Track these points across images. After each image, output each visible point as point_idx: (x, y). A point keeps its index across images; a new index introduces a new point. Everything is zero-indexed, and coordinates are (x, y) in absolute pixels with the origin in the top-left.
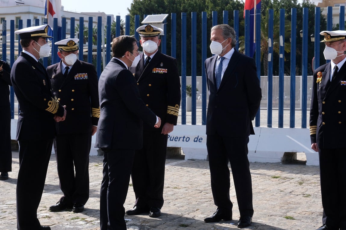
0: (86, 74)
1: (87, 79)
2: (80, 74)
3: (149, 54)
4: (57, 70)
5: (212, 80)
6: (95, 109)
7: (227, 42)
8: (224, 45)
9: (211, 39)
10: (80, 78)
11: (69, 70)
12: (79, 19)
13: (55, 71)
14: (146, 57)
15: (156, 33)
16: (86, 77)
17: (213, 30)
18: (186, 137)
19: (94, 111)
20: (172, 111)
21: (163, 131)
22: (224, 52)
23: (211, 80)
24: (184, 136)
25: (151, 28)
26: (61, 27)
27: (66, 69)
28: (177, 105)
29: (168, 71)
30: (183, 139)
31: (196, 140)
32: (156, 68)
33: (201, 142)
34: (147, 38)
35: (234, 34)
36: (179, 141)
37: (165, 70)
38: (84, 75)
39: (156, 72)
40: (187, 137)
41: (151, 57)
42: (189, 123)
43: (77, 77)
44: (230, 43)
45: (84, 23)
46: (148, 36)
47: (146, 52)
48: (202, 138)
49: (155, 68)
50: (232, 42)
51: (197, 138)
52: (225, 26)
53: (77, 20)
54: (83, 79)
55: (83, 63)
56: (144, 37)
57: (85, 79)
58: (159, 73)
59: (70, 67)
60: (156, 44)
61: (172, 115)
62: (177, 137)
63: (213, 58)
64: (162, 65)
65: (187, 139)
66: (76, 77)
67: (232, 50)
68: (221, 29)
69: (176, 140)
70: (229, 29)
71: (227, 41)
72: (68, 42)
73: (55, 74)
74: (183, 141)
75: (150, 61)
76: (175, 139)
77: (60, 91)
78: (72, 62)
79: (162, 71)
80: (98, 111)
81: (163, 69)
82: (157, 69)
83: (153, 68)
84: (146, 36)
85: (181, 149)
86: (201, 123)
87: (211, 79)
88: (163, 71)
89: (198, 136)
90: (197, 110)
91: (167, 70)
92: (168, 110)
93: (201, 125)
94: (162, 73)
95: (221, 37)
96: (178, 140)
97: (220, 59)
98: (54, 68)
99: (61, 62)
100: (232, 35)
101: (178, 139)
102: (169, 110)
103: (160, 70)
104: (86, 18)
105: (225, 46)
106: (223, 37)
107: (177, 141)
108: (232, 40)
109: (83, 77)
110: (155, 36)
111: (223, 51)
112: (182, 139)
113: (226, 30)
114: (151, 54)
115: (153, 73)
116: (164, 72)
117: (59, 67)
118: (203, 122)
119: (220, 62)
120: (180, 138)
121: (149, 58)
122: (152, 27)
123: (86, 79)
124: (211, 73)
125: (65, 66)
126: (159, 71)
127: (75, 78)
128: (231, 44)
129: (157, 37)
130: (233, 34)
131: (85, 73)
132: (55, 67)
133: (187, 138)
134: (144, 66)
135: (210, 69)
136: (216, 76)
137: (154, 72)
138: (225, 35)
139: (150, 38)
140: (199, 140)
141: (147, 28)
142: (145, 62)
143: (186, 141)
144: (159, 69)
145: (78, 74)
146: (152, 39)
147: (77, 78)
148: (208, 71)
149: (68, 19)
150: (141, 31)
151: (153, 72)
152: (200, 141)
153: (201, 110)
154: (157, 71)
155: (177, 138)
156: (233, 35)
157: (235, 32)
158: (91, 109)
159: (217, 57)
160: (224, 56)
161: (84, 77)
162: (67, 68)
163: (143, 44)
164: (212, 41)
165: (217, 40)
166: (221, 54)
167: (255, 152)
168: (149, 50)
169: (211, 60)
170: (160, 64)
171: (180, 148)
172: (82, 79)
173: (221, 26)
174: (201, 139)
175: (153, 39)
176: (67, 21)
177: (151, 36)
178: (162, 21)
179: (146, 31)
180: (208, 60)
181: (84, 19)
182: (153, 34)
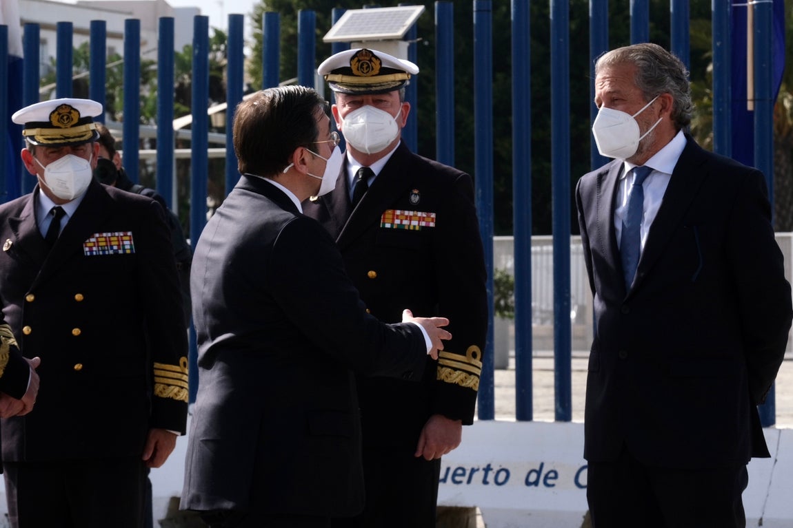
0: (129, 233)
1: (132, 254)
2: (104, 235)
3: (366, 159)
4: (19, 222)
5: (606, 253)
6: (163, 366)
7: (656, 111)
8: (643, 123)
9: (596, 97)
10: (104, 251)
11: (64, 222)
12: (87, 26)
13: (15, 225)
14: (355, 168)
15: (390, 77)
16: (127, 244)
17: (602, 66)
18: (496, 468)
19: (163, 373)
20: (455, 369)
21: (424, 448)
22: (645, 148)
23: (602, 254)
24: (489, 466)
25: (374, 59)
26: (20, 60)
27: (52, 217)
28: (474, 348)
29: (437, 221)
30: (486, 476)
31: (533, 477)
32: (395, 208)
33: (553, 485)
34: (358, 99)
35: (682, 80)
36: (469, 481)
37: (428, 217)
38: (120, 240)
39: (392, 224)
40: (498, 468)
41: (376, 168)
42: (505, 413)
43: (95, 244)
44: (667, 115)
45: (110, 42)
46: (362, 89)
47: (355, 152)
48: (556, 473)
49: (390, 212)
50: (676, 109)
51: (539, 473)
52: (645, 51)
53: (81, 32)
54: (116, 253)
55: (119, 195)
56: (347, 95)
57: (125, 254)
58: (406, 228)
59: (69, 209)
60: (393, 121)
61: (456, 385)
62: (463, 469)
63: (607, 172)
64: (415, 199)
65: (502, 476)
66: (91, 248)
67: (679, 141)
68: (633, 62)
69: (458, 479)
70: (660, 61)
71: (658, 107)
72: (53, 112)
73: (14, 237)
74: (485, 482)
75: (370, 183)
76: (455, 474)
77: (30, 298)
78: (68, 185)
79: (415, 220)
80: (179, 375)
81: (419, 214)
82: (398, 212)
83: (383, 212)
84: (357, 89)
85: (475, 515)
86: (553, 415)
87: (602, 251)
88: (420, 219)
89: (542, 465)
90: (536, 363)
91: (433, 215)
92: (439, 368)
93: (552, 420)
94: (417, 228)
95: (633, 93)
96: (465, 479)
97: (635, 175)
98: (12, 216)
99: (38, 191)
100: (672, 83)
101: (463, 475)
102: (443, 366)
103: (410, 218)
104: (116, 25)
105: (649, 125)
106: (638, 92)
107: (460, 482)
108: (676, 102)
109: (115, 248)
110: (387, 91)
111: (641, 145)
112: (479, 476)
113: (650, 66)
114: (375, 157)
115: (384, 228)
116: (423, 224)
117: (28, 210)
118: (560, 410)
119: (635, 185)
120: (473, 471)
121: (366, 172)
122: (377, 58)
123: (128, 252)
124: (600, 228)
125: (48, 205)
126: (406, 222)
127: (87, 249)
128: (671, 117)
129: (396, 93)
130: (678, 78)
131: (125, 230)
132: (15, 212)
133: (498, 472)
134: (350, 205)
135: (599, 213)
136: (619, 236)
137: (388, 226)
138: (649, 83)
139: (370, 98)
140: (546, 477)
141: (359, 61)
142: (353, 189)
143: (497, 483)
144: (406, 213)
145: (97, 235)
146: (377, 103)
147: (94, 249)
148: (589, 222)
149: (48, 27)
150: (335, 72)
151: (384, 224)
152: (550, 482)
153: (551, 364)
154: (397, 222)
155: (460, 472)
156: (677, 83)
157: (685, 71)
158: (152, 369)
159: (623, 166)
160: (649, 164)
161: (119, 245)
162: (58, 213)
163: (344, 122)
164: (600, 106)
165: (616, 102)
166: (633, 156)
167: (760, 524)
168: (366, 144)
169: (601, 178)
170: (409, 194)
171: (474, 509)
172: (111, 252)
173: (631, 51)
174: (552, 475)
175: (381, 101)
176: (43, 34)
177: (374, 89)
178: (400, 32)
179: (355, 71)
180: (588, 179)
181: (110, 28)
182: (381, 84)
